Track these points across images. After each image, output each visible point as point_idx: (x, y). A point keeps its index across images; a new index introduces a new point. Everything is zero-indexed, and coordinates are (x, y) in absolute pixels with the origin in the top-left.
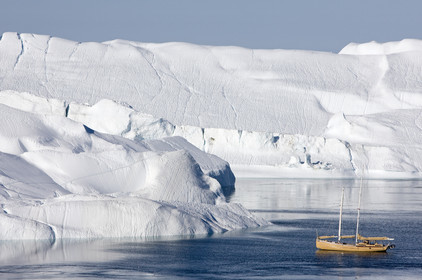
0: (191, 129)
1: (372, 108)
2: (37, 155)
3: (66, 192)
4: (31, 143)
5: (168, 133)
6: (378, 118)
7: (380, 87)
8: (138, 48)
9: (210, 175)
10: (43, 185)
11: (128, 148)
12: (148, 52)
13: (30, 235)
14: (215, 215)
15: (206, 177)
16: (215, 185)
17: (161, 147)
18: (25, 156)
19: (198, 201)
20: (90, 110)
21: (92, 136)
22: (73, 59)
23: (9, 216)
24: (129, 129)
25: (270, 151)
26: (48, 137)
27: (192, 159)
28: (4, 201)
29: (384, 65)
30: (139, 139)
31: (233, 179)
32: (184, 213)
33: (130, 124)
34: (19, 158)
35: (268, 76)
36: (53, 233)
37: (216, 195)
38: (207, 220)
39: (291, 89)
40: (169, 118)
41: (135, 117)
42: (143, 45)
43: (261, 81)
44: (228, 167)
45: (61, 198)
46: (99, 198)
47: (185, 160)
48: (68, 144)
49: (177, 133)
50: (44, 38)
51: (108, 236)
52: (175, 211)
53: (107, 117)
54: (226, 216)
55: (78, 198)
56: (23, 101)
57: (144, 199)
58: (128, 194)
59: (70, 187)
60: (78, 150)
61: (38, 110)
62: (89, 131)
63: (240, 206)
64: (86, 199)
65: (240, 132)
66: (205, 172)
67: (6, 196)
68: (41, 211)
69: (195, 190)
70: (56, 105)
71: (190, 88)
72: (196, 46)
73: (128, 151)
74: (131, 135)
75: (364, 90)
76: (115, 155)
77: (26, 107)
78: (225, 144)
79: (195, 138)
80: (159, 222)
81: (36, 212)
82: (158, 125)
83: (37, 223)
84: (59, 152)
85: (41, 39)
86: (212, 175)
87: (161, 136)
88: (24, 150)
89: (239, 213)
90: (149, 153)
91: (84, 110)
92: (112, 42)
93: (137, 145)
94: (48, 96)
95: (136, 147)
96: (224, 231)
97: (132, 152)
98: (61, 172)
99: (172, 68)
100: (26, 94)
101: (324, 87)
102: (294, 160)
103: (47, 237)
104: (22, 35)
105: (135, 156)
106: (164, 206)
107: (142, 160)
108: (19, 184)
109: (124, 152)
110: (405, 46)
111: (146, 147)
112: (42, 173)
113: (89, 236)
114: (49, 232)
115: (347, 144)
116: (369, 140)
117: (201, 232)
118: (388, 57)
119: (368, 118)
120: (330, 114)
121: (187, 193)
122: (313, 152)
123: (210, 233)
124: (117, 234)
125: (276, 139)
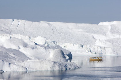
0: (61, 43)
1: (107, 38)
2: (23, 50)
3: (30, 59)
4: (21, 47)
5: (55, 45)
6: (108, 41)
7: (109, 33)
8: (48, 23)
9: (66, 55)
10: (24, 57)
11: (46, 48)
12: (50, 24)
13: (21, 70)
14: (68, 65)
15: (65, 55)
16: (67, 57)
17: (54, 48)
18: (20, 50)
19: (63, 61)
20: (36, 39)
21: (37, 45)
22: (31, 26)
23: (16, 65)
24: (46, 44)
25: (81, 49)
26: (25, 45)
27: (62, 51)
28: (15, 61)
29: (110, 27)
30: (48, 46)
31: (72, 56)
32: (60, 65)
33: (46, 42)
34: (18, 51)
35: (80, 30)
36: (27, 69)
37: (68, 60)
38: (66, 66)
39: (86, 33)
40: (55, 41)
41: (47, 40)
42: (49, 22)
43: (79, 31)
44: (70, 53)
45: (29, 60)
46: (38, 60)
47: (60, 51)
48: (30, 47)
49: (57, 44)
50: (24, 21)
51: (40, 70)
52: (57, 64)
53: (40, 40)
54: (70, 65)
55: (33, 61)
56: (19, 37)
57: (50, 61)
58: (46, 60)
59: (31, 58)
60: (33, 49)
61: (23, 39)
62: (36, 44)
63: (74, 63)
64: (35, 61)
65: (73, 44)
66: (65, 54)
67: (15, 60)
68: (24, 64)
69: (62, 58)
70: (27, 37)
71: (61, 33)
72: (62, 23)
73: (46, 49)
74: (46, 45)
75: (105, 34)
76: (42, 50)
77: (20, 38)
78: (70, 47)
79: (62, 46)
80: (54, 67)
81: (22, 64)
82: (53, 42)
83: (23, 67)
84: (28, 49)
85: (23, 21)
86: (67, 55)
87: (54, 45)
88: (20, 48)
89: (74, 64)
90: (51, 49)
91: (34, 39)
92: (41, 22)
93: (47, 47)
94: (25, 35)
95: (48, 48)
96: (70, 69)
97: (47, 49)
98: (29, 54)
99: (56, 28)
100: (20, 35)
101: (95, 33)
102: (87, 51)
103: (25, 70)
104: (19, 20)
105: (47, 50)
106: (54, 63)
107: (49, 51)
108: (18, 57)
109: (45, 49)
110: (115, 23)
111: (50, 48)
112: (24, 54)
113: (36, 70)
114: (26, 69)
115: (100, 47)
116: (106, 46)
117: (64, 69)
118: (111, 25)
119: (106, 41)
120: (96, 40)
121: (61, 59)
122: (92, 49)
123: (66, 69)
124: (43, 70)
125: (83, 46)
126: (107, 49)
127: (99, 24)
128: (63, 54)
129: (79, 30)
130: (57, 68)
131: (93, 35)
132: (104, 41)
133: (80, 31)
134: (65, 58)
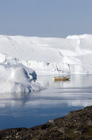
0: (24, 61)
5: (17, 62)
6: (77, 57)
7: (78, 48)
11: (6, 67)
12: (11, 38)
14: (31, 86)
16: (31, 77)
17: (15, 66)
19: (26, 82)
24: (6, 61)
25: (47, 67)
27: (24, 70)
29: (79, 42)
30: (8, 64)
31: (36, 75)
32: (22, 85)
35: (46, 45)
37: (31, 80)
38: (29, 87)
39: (52, 49)
40: (17, 58)
41: (7, 58)
42: (9, 37)
44: (34, 72)
47: (22, 70)
49: (19, 62)
52: (20, 85)
54: (35, 86)
57: (11, 81)
58: (6, 80)
63: (38, 83)
65: (38, 62)
66: (28, 73)
69: (25, 79)
71: (23, 49)
74: (6, 63)
75: (73, 49)
76: (2, 68)
78: (33, 65)
79: (25, 64)
80: (15, 88)
82: (14, 60)
86: (30, 74)
87: (15, 63)
89: (38, 85)
90: (12, 68)
93: (8, 66)
96: (34, 90)
99: (18, 43)
101: (62, 48)
102: (53, 70)
105: (8, 69)
106: (16, 83)
107: (10, 70)
110: (85, 36)
111: (11, 66)
115: (68, 65)
116: (75, 64)
117: (27, 91)
118: (80, 39)
119: (74, 57)
120: (64, 56)
121: (23, 80)
122: (58, 67)
123: (30, 91)
124: (3, 92)
125: (48, 64)
126: (76, 67)
127: (67, 38)
128: (26, 73)
129: (44, 45)
130: (19, 90)
131: (60, 50)
132: (73, 58)
133: (45, 47)
134: (28, 77)
